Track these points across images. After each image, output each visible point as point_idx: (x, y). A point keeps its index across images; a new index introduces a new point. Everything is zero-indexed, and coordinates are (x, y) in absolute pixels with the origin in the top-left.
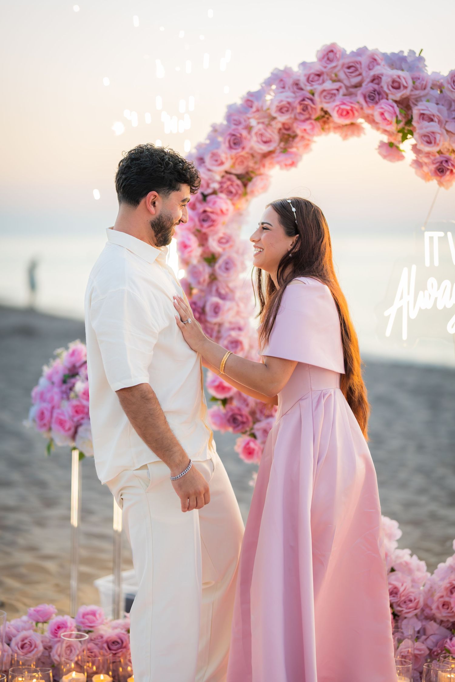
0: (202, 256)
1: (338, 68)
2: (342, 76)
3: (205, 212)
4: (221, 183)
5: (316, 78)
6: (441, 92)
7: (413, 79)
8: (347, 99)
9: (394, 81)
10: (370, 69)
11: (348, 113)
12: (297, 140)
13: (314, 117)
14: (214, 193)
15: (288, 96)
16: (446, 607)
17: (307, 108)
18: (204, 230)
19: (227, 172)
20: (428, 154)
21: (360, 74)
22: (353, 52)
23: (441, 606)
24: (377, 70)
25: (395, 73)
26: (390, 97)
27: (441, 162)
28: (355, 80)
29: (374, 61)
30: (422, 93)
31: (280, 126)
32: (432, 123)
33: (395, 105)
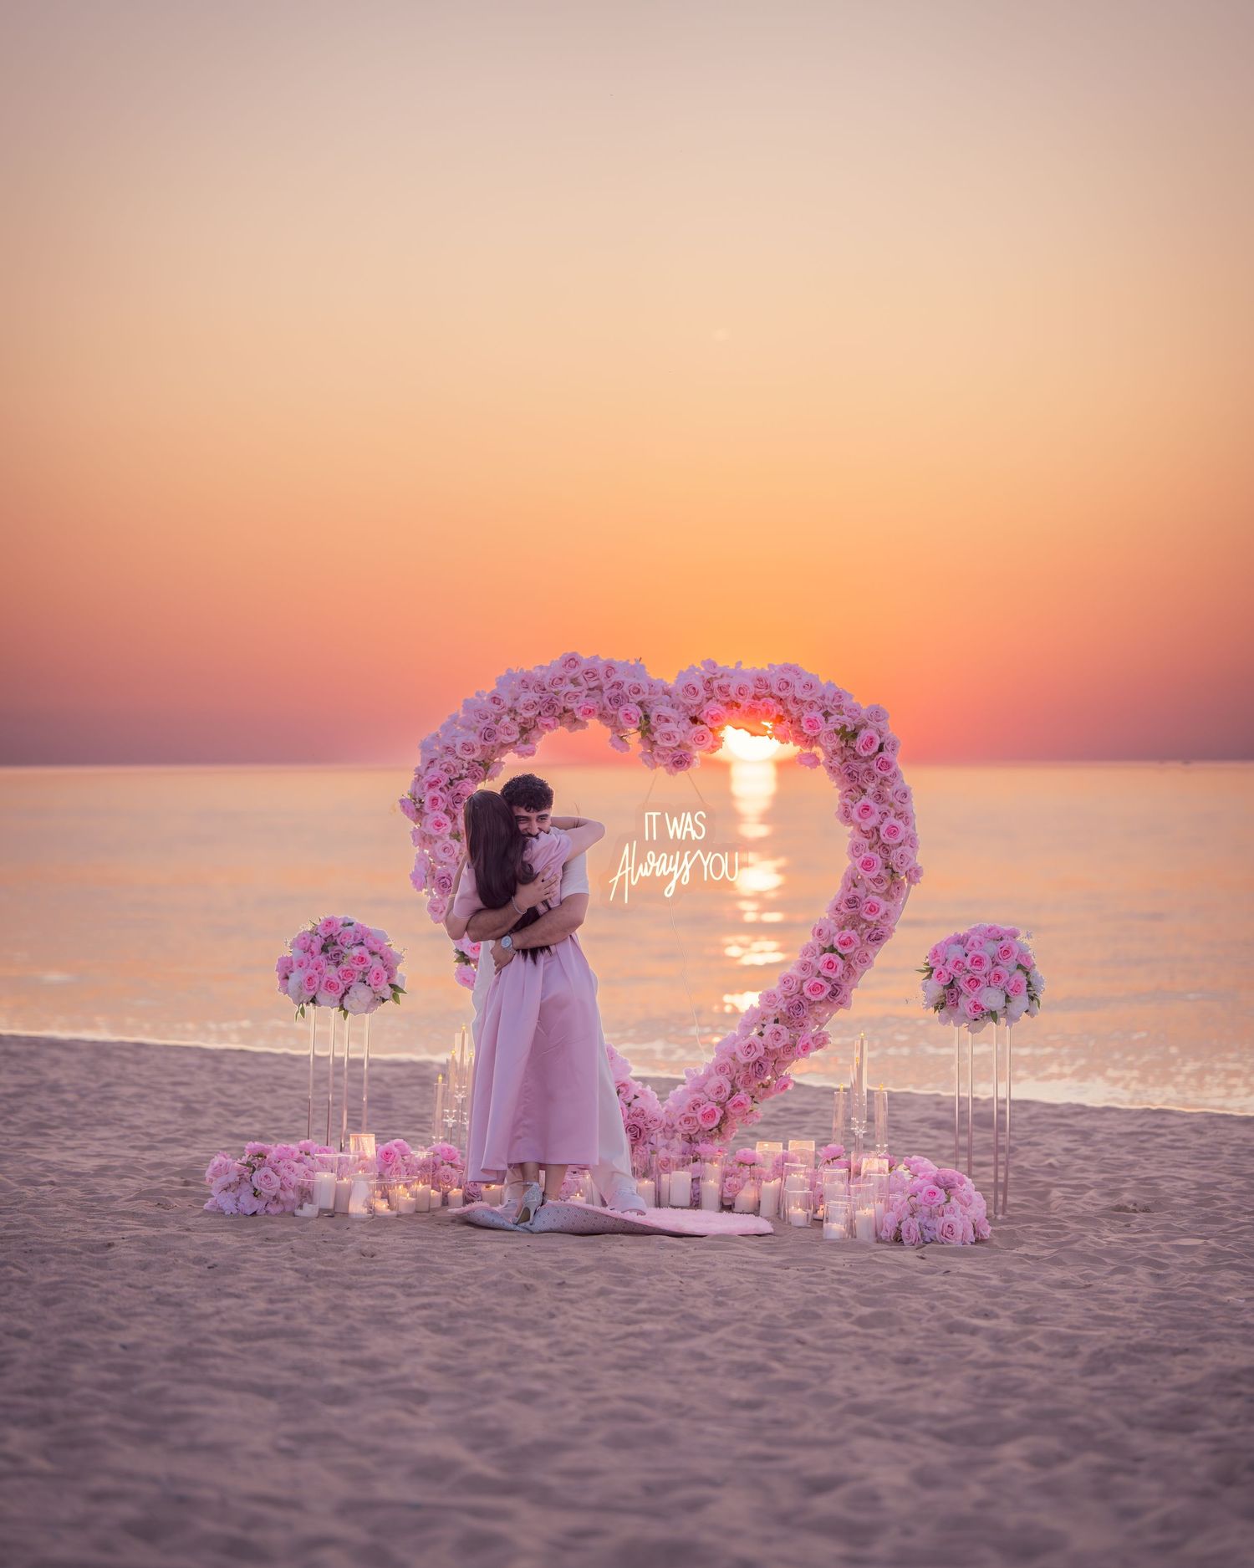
0: (451, 834)
1: (579, 674)
2: (581, 680)
3: (458, 794)
4: (467, 769)
5: (559, 681)
6: (670, 696)
7: (649, 685)
8: (591, 700)
9: (635, 688)
10: (609, 677)
11: (590, 712)
12: (534, 732)
13: (557, 714)
14: (460, 778)
15: (532, 696)
16: (687, 1122)
17: (553, 706)
18: (456, 811)
19: (473, 761)
20: (665, 748)
21: (598, 679)
22: (588, 660)
23: (683, 1123)
24: (615, 678)
25: (631, 680)
26: (631, 700)
27: (681, 756)
28: (593, 684)
29: (610, 668)
30: (655, 697)
31: (522, 721)
32: (670, 724)
33: (637, 707)
